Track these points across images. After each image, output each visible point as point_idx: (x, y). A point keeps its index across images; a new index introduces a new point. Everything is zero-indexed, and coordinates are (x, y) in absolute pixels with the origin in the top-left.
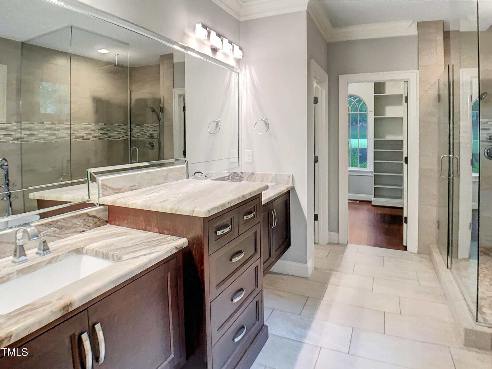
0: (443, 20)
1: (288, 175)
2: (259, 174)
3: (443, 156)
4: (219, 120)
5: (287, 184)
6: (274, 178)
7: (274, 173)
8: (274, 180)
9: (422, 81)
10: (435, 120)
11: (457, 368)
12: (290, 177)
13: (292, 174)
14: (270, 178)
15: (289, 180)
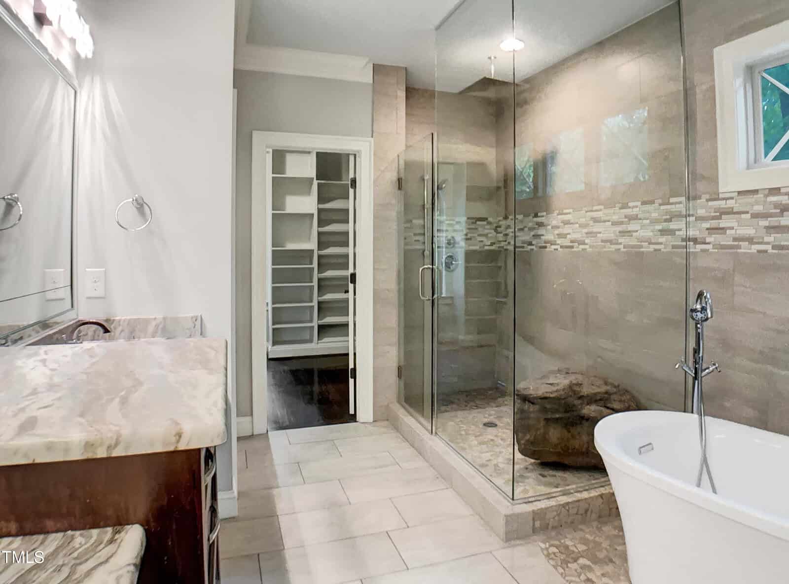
0: (406, 66)
1: (192, 318)
2: (124, 320)
3: (423, 268)
4: (13, 196)
5: (190, 336)
6: (161, 326)
7: (160, 316)
8: (159, 332)
9: (378, 156)
10: (394, 214)
11: (520, 583)
12: (196, 320)
13: (200, 315)
14: (151, 328)
15: (194, 327)
